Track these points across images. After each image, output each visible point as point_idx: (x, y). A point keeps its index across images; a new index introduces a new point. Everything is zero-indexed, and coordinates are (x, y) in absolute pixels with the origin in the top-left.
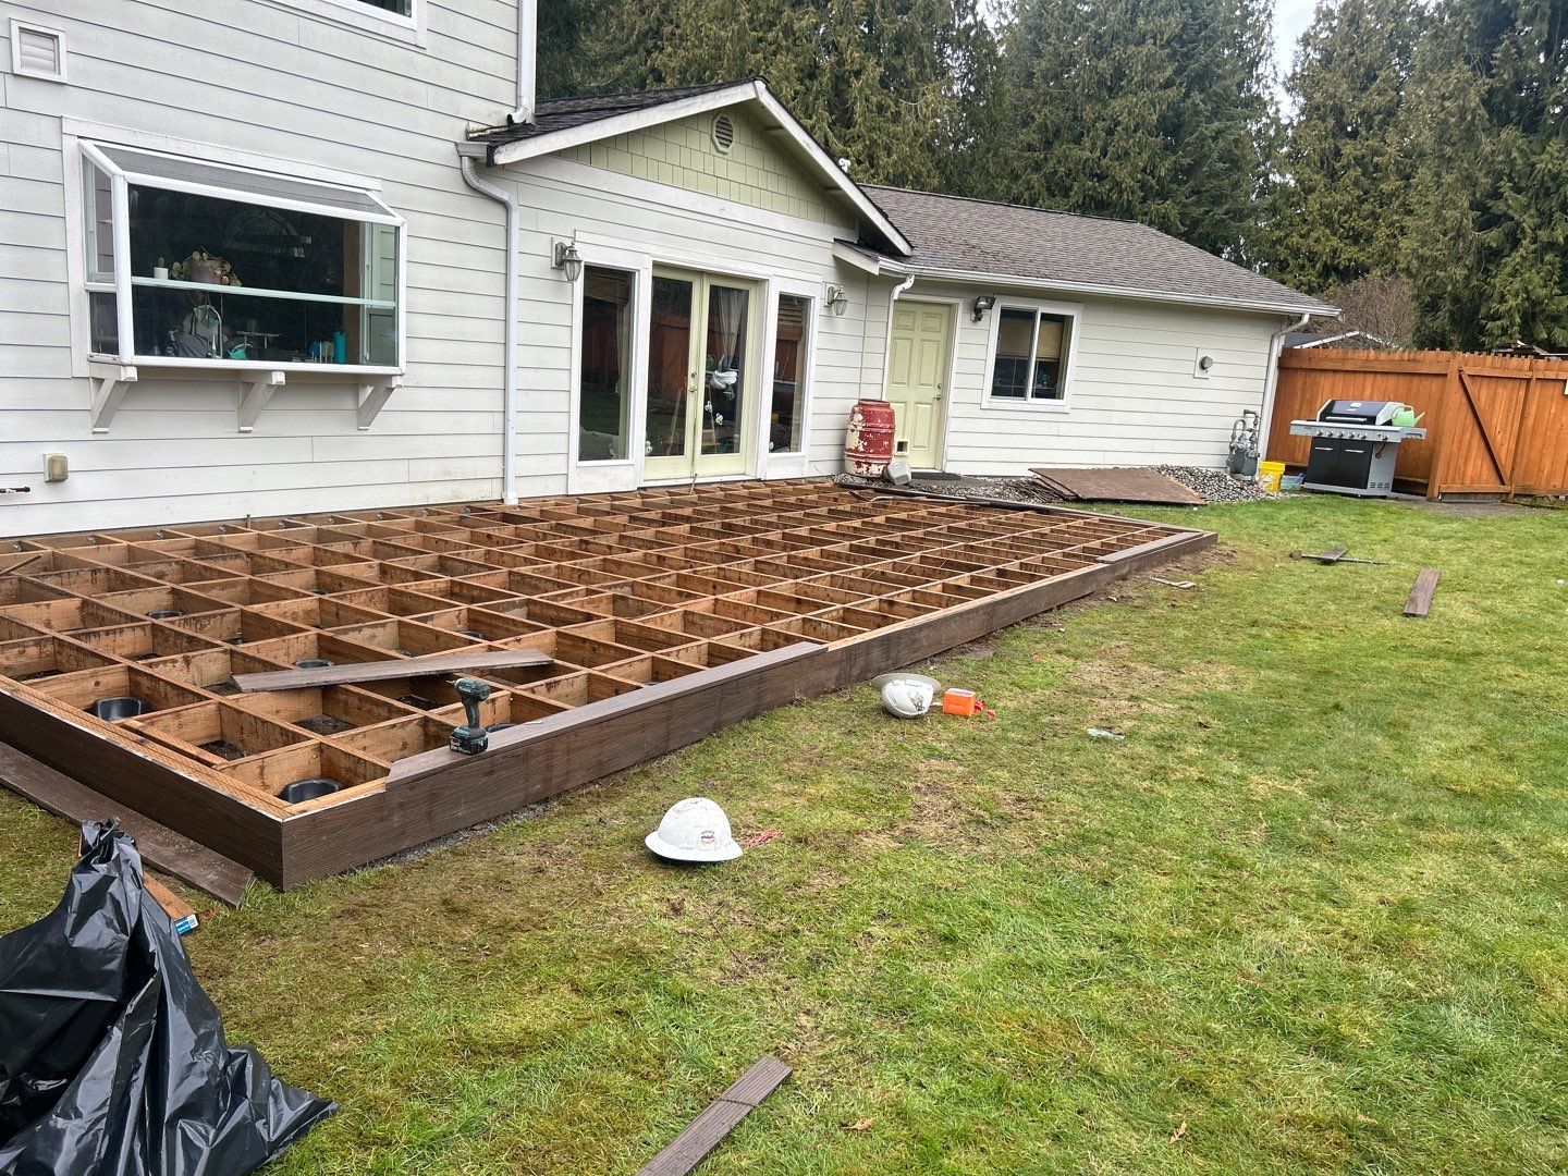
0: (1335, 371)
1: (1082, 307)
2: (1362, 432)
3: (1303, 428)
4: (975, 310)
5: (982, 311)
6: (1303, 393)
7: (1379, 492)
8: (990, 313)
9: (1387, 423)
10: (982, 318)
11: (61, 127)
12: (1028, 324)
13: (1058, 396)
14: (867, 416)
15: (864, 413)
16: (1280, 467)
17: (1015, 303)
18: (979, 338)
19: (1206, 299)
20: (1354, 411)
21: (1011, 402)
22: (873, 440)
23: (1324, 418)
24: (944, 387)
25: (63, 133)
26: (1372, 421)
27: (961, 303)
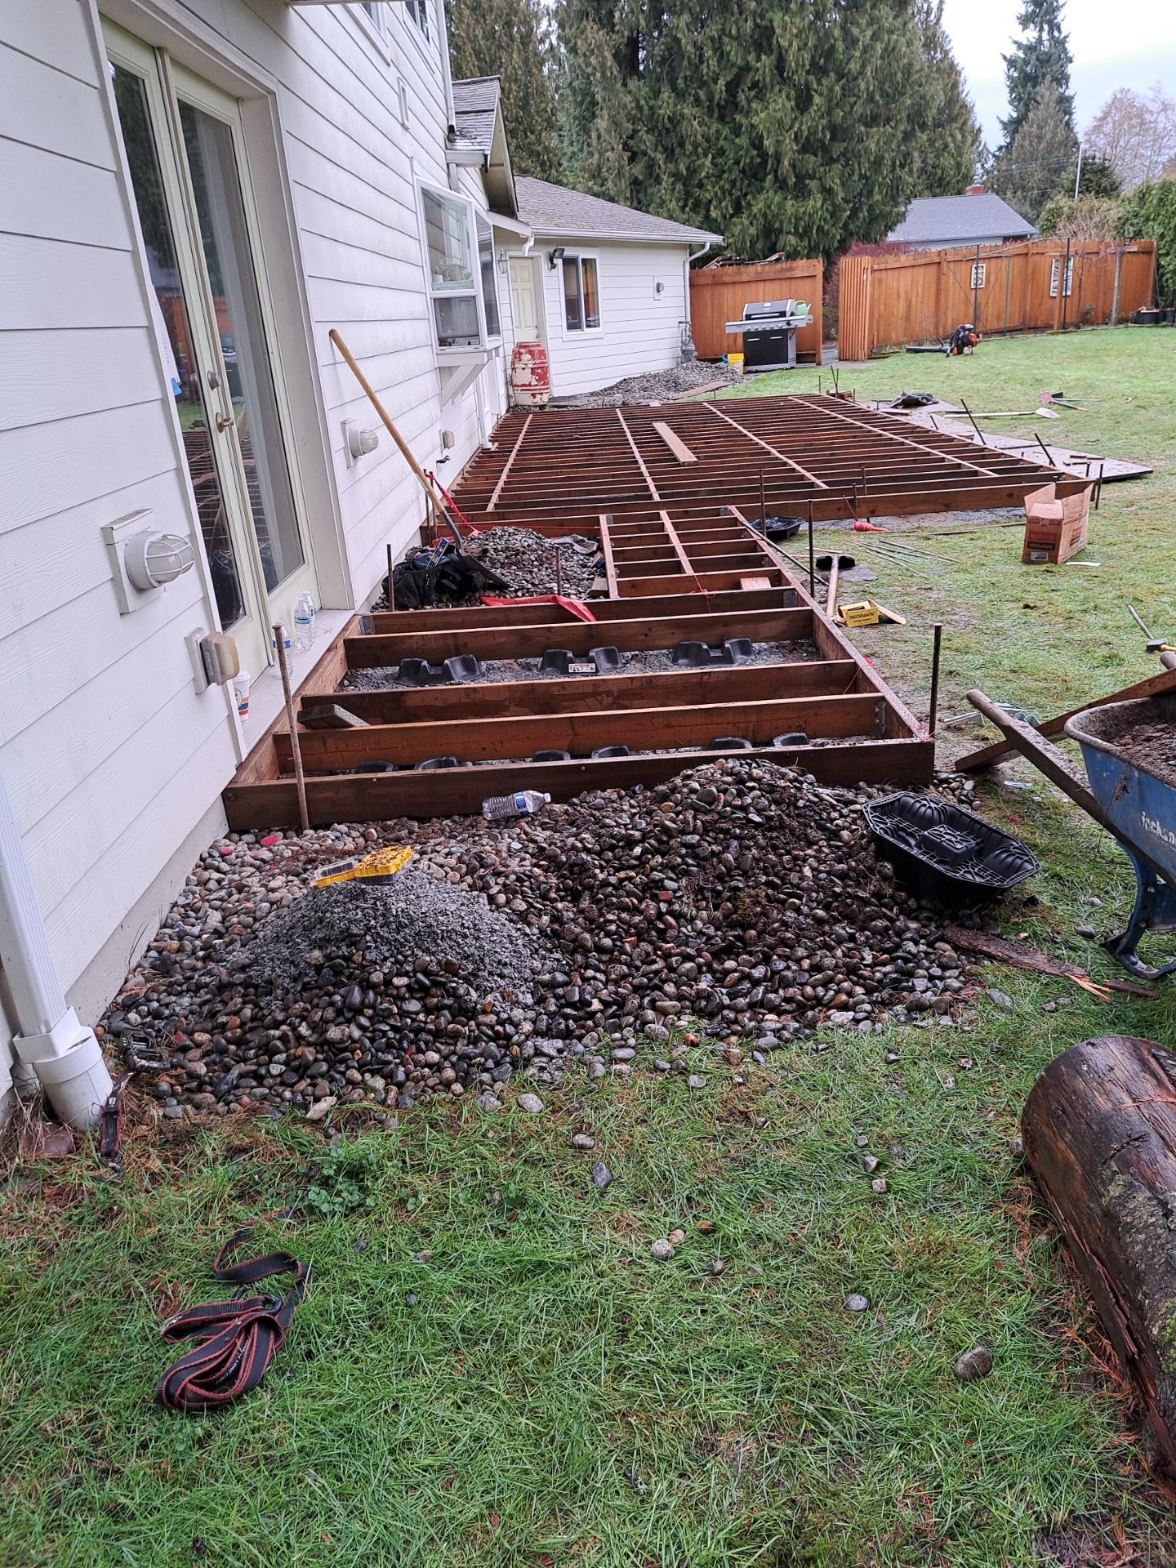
0: (734, 283)
1: (598, 250)
2: (779, 324)
3: (735, 327)
4: (551, 260)
5: (555, 261)
6: (712, 303)
7: (794, 364)
8: (559, 262)
9: (792, 314)
10: (554, 266)
11: (412, 165)
12: (573, 268)
13: (597, 325)
14: (533, 355)
15: (531, 353)
16: (741, 356)
17: (569, 252)
18: (554, 283)
19: (655, 236)
20: (767, 310)
21: (575, 333)
22: (541, 374)
23: (748, 317)
24: (540, 327)
25: (412, 171)
26: (783, 314)
27: (542, 254)
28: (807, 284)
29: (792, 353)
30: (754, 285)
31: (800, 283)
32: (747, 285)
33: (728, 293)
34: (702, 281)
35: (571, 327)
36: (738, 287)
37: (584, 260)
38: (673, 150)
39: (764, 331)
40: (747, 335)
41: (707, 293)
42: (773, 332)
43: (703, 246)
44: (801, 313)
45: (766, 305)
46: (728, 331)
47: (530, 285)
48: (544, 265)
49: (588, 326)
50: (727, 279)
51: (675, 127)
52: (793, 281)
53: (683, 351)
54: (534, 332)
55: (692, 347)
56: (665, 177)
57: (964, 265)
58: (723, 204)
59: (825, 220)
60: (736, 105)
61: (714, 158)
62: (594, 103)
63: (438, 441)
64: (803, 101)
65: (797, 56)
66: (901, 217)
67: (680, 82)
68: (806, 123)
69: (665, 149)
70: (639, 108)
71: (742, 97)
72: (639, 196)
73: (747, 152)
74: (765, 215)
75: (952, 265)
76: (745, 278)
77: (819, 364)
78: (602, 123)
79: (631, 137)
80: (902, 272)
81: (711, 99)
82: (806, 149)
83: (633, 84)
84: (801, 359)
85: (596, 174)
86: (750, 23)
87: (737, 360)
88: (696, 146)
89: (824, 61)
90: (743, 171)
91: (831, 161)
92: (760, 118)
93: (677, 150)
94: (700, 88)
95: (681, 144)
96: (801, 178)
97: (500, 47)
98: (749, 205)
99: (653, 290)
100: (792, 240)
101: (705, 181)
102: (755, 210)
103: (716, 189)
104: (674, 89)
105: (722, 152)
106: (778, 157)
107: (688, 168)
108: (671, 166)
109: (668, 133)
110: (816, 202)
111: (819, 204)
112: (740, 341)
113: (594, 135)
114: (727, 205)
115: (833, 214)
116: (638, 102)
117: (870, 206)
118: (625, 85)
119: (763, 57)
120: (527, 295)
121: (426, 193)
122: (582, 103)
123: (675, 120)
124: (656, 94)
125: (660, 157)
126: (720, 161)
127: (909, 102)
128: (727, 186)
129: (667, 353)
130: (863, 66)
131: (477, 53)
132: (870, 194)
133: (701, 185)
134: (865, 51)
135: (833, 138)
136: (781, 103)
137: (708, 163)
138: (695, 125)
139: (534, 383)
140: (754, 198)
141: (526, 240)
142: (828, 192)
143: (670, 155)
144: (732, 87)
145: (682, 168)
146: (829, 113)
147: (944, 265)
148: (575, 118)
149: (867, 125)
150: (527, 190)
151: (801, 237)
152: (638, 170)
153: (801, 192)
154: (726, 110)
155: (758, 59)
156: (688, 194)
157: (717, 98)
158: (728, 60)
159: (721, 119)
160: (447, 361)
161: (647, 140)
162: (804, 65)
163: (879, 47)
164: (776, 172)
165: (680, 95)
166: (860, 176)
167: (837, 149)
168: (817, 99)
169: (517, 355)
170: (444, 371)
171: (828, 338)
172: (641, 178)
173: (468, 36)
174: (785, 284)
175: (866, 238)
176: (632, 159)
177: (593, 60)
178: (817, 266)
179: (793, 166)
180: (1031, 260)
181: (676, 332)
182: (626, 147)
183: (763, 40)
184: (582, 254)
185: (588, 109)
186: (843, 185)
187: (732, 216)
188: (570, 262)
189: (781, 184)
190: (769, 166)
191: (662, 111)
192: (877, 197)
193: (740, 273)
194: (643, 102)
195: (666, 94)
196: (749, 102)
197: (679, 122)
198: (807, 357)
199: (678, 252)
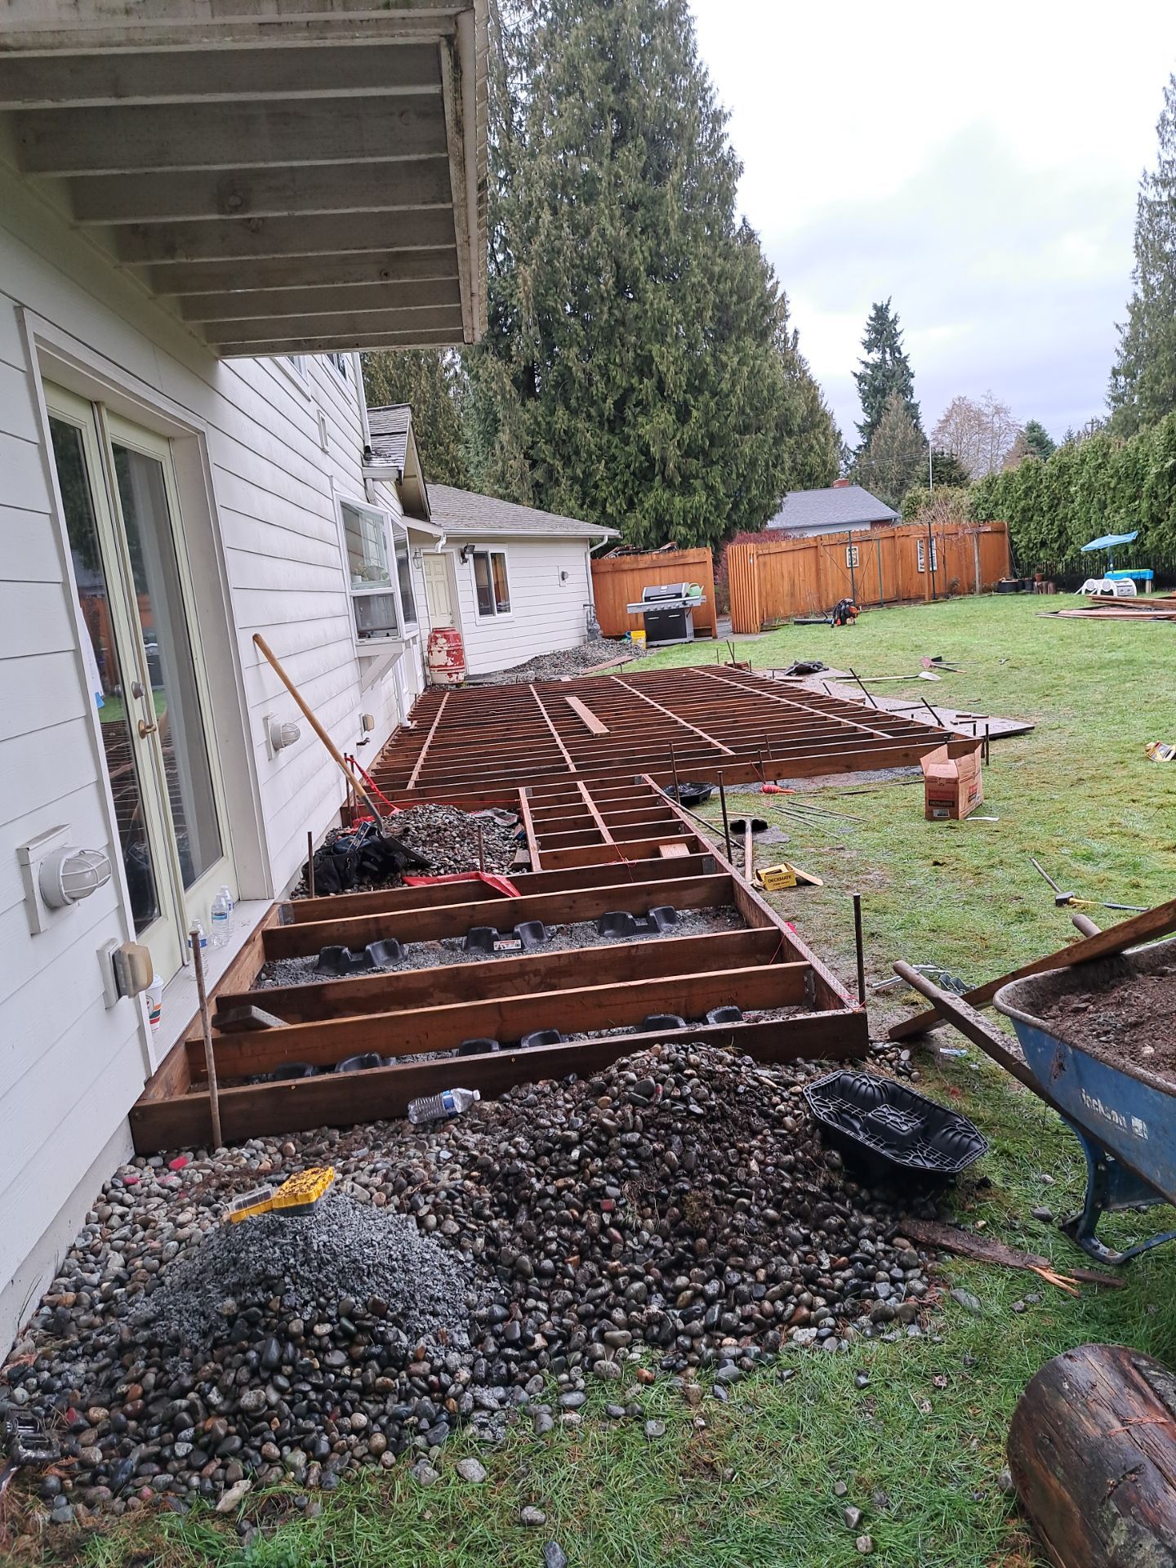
0: (632, 570)
1: (506, 545)
2: (676, 604)
3: (636, 608)
4: (463, 555)
5: (466, 556)
6: (614, 588)
7: (692, 638)
8: (470, 557)
9: (687, 595)
10: (465, 561)
11: (331, 483)
12: (483, 562)
13: (507, 610)
14: (448, 638)
15: (446, 637)
16: (643, 633)
17: (479, 548)
18: (466, 576)
19: (558, 532)
20: (664, 592)
21: (488, 618)
22: (457, 655)
23: (647, 599)
24: (454, 613)
25: (332, 488)
26: (679, 595)
27: (454, 551)
28: (699, 568)
29: (690, 629)
30: (650, 572)
31: (692, 568)
32: (644, 572)
33: (627, 579)
34: (603, 569)
35: (483, 612)
36: (636, 572)
37: (493, 555)
38: (569, 458)
39: (663, 611)
40: (647, 614)
41: (608, 579)
42: (671, 611)
43: (602, 540)
44: (696, 595)
45: (664, 588)
46: (629, 611)
47: (444, 578)
48: (457, 560)
49: (500, 611)
50: (626, 567)
51: (570, 439)
52: (686, 567)
53: (589, 631)
54: (449, 618)
55: (597, 626)
56: (564, 481)
57: (838, 547)
58: (618, 502)
59: (710, 512)
60: (624, 420)
61: (606, 463)
62: (496, 420)
63: (359, 724)
64: (683, 415)
65: (675, 380)
66: (778, 508)
67: (573, 402)
68: (687, 432)
69: (563, 457)
70: (538, 424)
71: (628, 413)
72: (541, 498)
73: (636, 457)
74: (656, 510)
75: (828, 548)
76: (642, 565)
77: (715, 637)
78: (504, 437)
79: (531, 448)
80: (784, 555)
81: (601, 415)
82: (687, 454)
83: (531, 404)
84: (698, 633)
85: (501, 479)
86: (631, 354)
87: (639, 637)
88: (590, 454)
89: (698, 382)
90: (633, 474)
91: (713, 463)
92: (646, 430)
93: (573, 458)
94: (591, 406)
95: (577, 453)
96: (686, 479)
97: (409, 375)
98: (641, 502)
99: (557, 579)
100: (683, 530)
101: (600, 483)
102: (646, 505)
103: (611, 488)
104: (568, 407)
105: (614, 458)
106: (664, 461)
107: (584, 472)
108: (569, 471)
109: (564, 443)
110: (700, 497)
111: (704, 500)
112: (641, 620)
113: (497, 446)
114: (622, 502)
115: (717, 508)
116: (536, 418)
117: (750, 500)
118: (523, 405)
119: (645, 380)
120: (441, 586)
121: (344, 506)
122: (485, 420)
123: (569, 433)
124: (552, 412)
125: (558, 464)
126: (612, 465)
127: (776, 413)
128: (620, 487)
129: (575, 633)
130: (733, 385)
131: (389, 381)
132: (748, 489)
133: (596, 486)
134: (734, 373)
135: (712, 445)
136: (664, 418)
137: (602, 467)
138: (588, 437)
139: (450, 663)
140: (645, 495)
141: (439, 539)
142: (710, 489)
143: (567, 462)
144: (620, 405)
145: (579, 472)
146: (707, 424)
147: (821, 549)
148: (479, 433)
149: (740, 433)
150: (439, 496)
151: (690, 528)
152: (539, 475)
153: (686, 489)
154: (615, 423)
155: (641, 382)
156: (585, 494)
157: (607, 414)
158: (615, 383)
159: (612, 431)
160: (365, 652)
161: (545, 450)
162: (681, 386)
163: (745, 370)
164: (663, 474)
165: (574, 413)
166: (738, 475)
167: (716, 453)
168: (695, 413)
169: (433, 640)
170: (362, 660)
171: (721, 613)
172: (541, 481)
173: (380, 367)
174: (679, 569)
175: (749, 527)
176: (533, 466)
177: (494, 385)
178: (707, 553)
179: (678, 468)
180: (898, 541)
181: (582, 613)
182: (527, 456)
183: (644, 366)
184: (492, 549)
185: (492, 425)
186: (724, 482)
187: (626, 511)
188: (480, 557)
189: (668, 484)
190: (657, 469)
191: (558, 426)
192: (754, 492)
193: (637, 561)
194: (540, 419)
195: (561, 411)
196: (635, 417)
197: (573, 434)
198: (704, 632)
199: (580, 545)
